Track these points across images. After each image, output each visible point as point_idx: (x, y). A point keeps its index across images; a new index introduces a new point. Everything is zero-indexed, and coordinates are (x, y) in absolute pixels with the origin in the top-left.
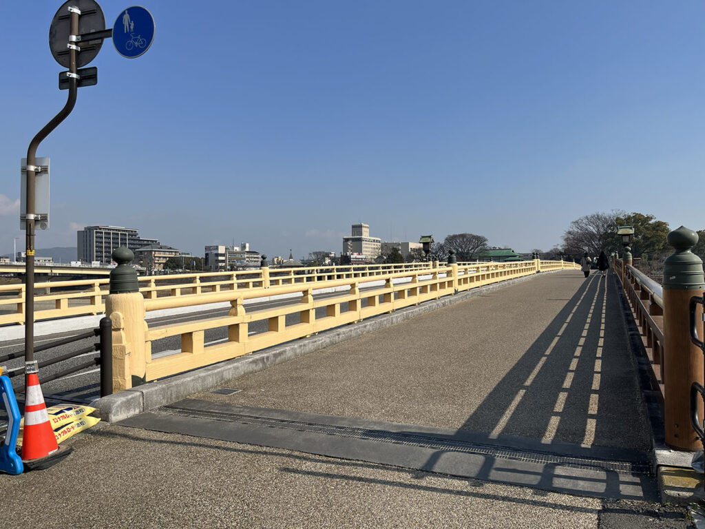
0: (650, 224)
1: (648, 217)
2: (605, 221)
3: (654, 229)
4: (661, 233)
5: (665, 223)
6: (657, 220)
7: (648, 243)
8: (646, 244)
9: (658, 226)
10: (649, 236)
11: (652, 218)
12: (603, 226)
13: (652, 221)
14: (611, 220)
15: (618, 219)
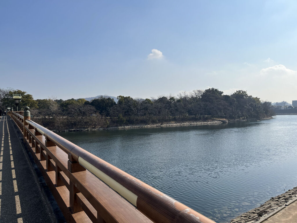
0: (25, 95)
1: (24, 92)
2: (4, 93)
3: (26, 97)
4: (30, 99)
5: (31, 95)
6: (28, 94)
7: (24, 103)
8: (23, 104)
9: (28, 96)
10: (25, 100)
11: (25, 93)
12: (3, 95)
13: (25, 94)
14: (7, 93)
15: (10, 92)
